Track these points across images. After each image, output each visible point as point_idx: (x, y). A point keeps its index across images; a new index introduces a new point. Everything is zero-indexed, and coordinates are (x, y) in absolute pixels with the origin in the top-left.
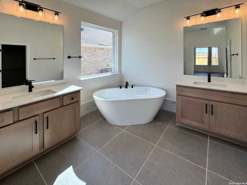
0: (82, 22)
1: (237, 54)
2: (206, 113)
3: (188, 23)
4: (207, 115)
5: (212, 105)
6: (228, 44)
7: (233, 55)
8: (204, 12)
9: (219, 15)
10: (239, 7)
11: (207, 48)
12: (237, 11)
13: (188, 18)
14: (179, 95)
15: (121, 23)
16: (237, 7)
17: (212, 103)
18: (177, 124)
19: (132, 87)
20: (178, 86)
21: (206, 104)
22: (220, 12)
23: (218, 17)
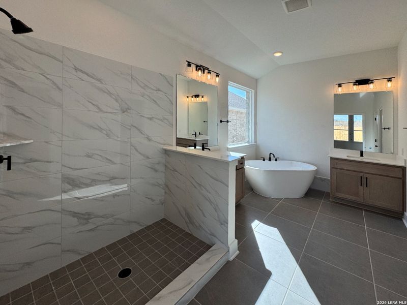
0: (229, 82)
1: (389, 128)
2: (361, 185)
3: (340, 91)
4: (362, 187)
5: (367, 178)
6: (378, 113)
7: (384, 129)
8: (357, 81)
9: (371, 86)
10: (391, 81)
11: (348, 116)
12: (389, 84)
13: (340, 85)
14: (333, 168)
15: (257, 80)
16: (390, 80)
17: (367, 175)
18: (330, 199)
19: (276, 160)
20: (332, 158)
21: (361, 177)
22: (373, 83)
23: (371, 88)
